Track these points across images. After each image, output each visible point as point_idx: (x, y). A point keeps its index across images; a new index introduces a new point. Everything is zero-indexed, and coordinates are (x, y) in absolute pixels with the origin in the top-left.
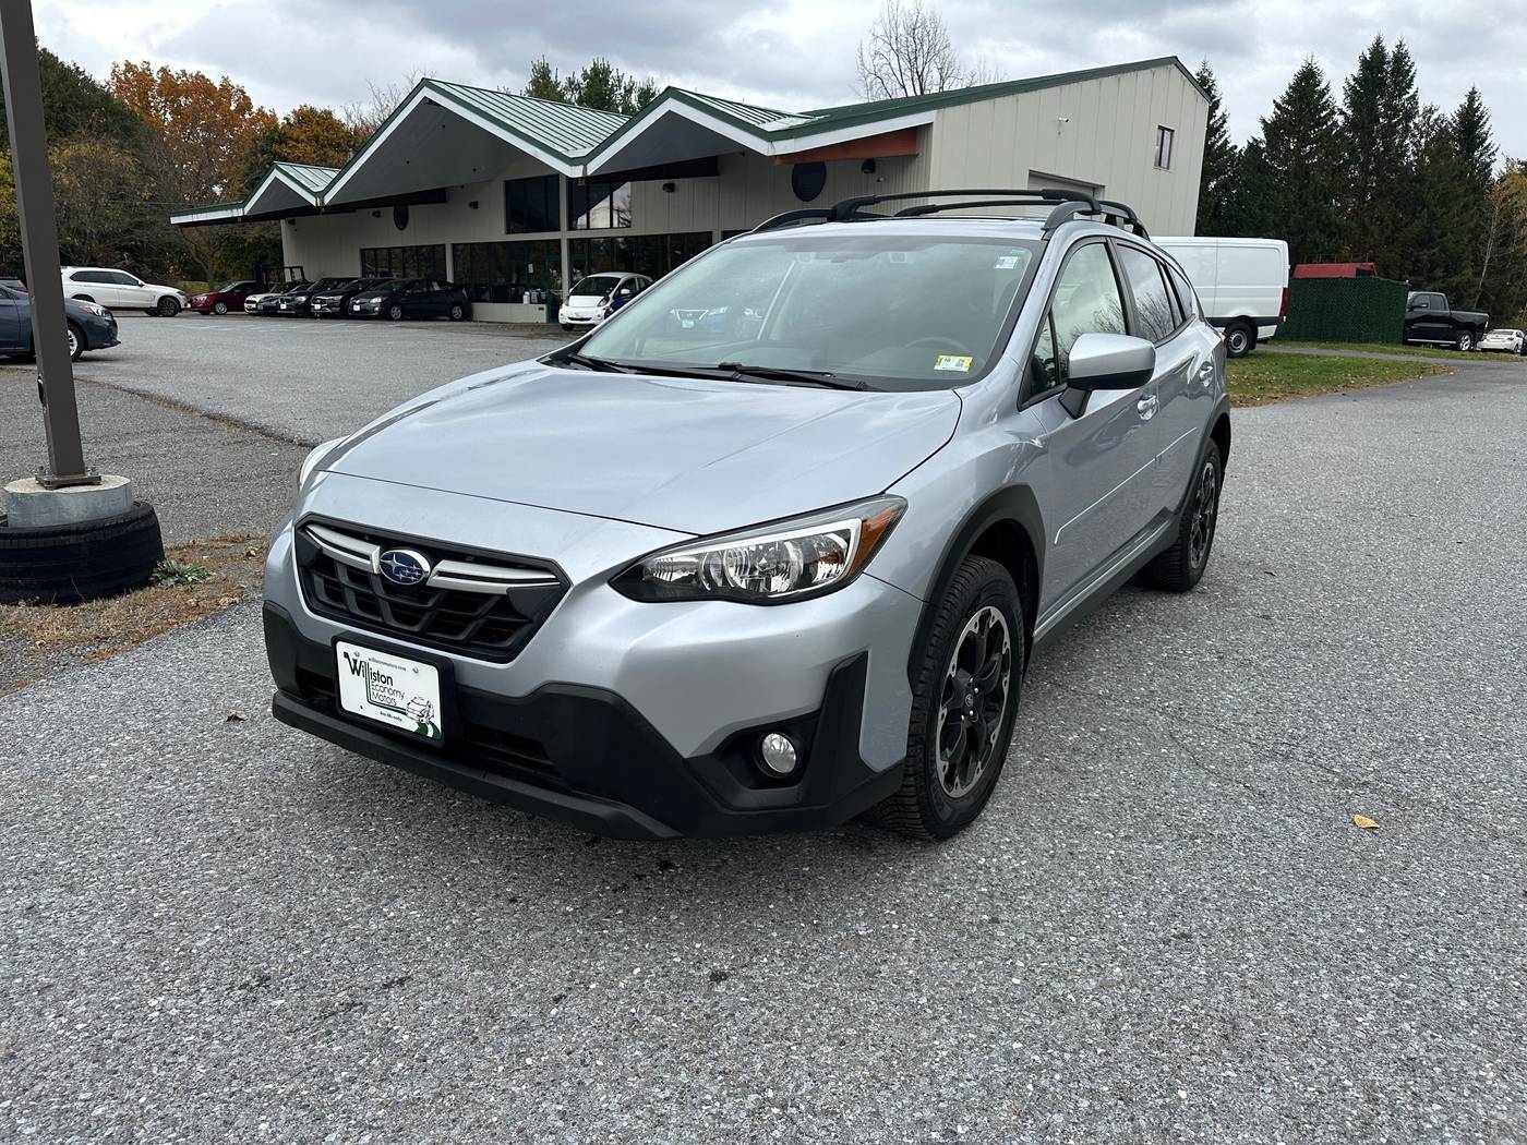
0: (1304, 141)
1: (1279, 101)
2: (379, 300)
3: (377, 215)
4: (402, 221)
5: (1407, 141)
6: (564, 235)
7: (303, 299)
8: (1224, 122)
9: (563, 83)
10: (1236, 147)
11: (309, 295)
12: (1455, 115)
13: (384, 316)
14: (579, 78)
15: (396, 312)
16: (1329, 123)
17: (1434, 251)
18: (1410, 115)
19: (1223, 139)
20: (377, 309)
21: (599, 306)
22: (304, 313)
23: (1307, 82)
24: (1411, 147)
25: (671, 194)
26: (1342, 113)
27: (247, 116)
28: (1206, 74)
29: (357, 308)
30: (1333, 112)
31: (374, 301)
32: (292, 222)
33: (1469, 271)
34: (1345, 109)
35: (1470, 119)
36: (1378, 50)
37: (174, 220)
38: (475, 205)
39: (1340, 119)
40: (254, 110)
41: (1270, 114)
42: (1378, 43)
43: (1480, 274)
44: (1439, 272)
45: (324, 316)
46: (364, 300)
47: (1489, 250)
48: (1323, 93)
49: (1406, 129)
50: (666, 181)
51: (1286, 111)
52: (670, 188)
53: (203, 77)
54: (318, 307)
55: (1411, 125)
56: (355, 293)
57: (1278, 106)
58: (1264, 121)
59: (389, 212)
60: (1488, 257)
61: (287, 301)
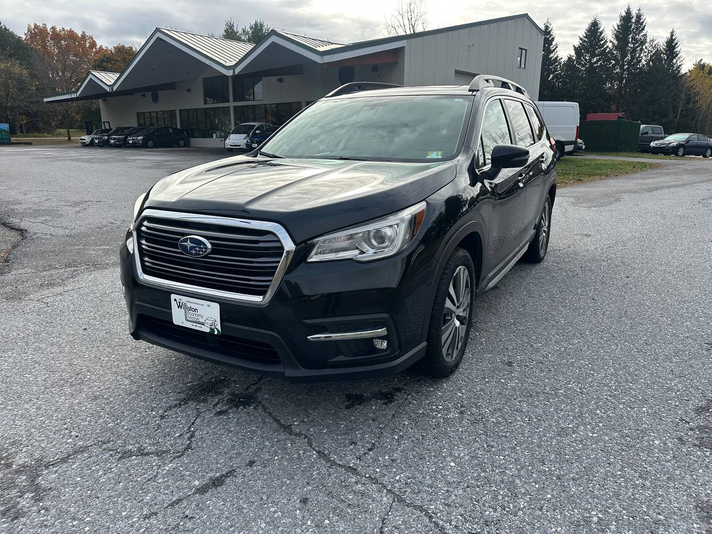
0: (593, 56)
1: (582, 37)
2: (142, 138)
3: (144, 96)
4: (155, 99)
5: (642, 55)
6: (232, 104)
7: (106, 137)
8: (557, 47)
9: (240, 31)
10: (562, 58)
11: (109, 136)
12: (664, 42)
13: (143, 146)
14: (248, 29)
15: (150, 143)
16: (605, 47)
17: (655, 107)
18: (643, 43)
19: (556, 55)
20: (140, 142)
21: (245, 139)
22: (104, 145)
23: (594, 27)
24: (644, 58)
25: (281, 83)
26: (611, 42)
27: (94, 50)
28: (548, 25)
29: (131, 142)
30: (606, 42)
31: (139, 138)
32: (104, 100)
33: (672, 116)
34: (612, 40)
35: (671, 45)
36: (628, 13)
37: (46, 100)
38: (189, 90)
39: (610, 45)
40: (98, 47)
41: (577, 43)
42: (629, 9)
43: (676, 117)
44: (657, 117)
45: (115, 146)
46: (134, 138)
47: (681, 105)
48: (601, 33)
49: (642, 50)
50: (279, 77)
51: (584, 41)
52: (281, 80)
53: (73, 31)
54: (113, 141)
55: (644, 47)
56: (130, 135)
57: (581, 39)
58: (574, 46)
59: (149, 94)
60: (680, 109)
61: (98, 138)
